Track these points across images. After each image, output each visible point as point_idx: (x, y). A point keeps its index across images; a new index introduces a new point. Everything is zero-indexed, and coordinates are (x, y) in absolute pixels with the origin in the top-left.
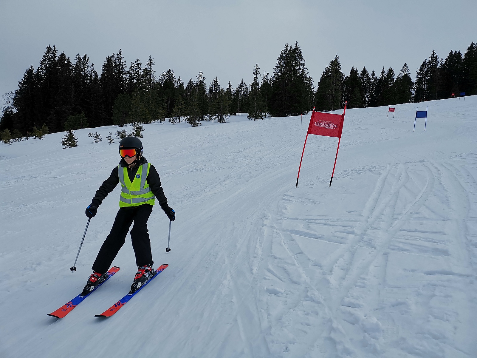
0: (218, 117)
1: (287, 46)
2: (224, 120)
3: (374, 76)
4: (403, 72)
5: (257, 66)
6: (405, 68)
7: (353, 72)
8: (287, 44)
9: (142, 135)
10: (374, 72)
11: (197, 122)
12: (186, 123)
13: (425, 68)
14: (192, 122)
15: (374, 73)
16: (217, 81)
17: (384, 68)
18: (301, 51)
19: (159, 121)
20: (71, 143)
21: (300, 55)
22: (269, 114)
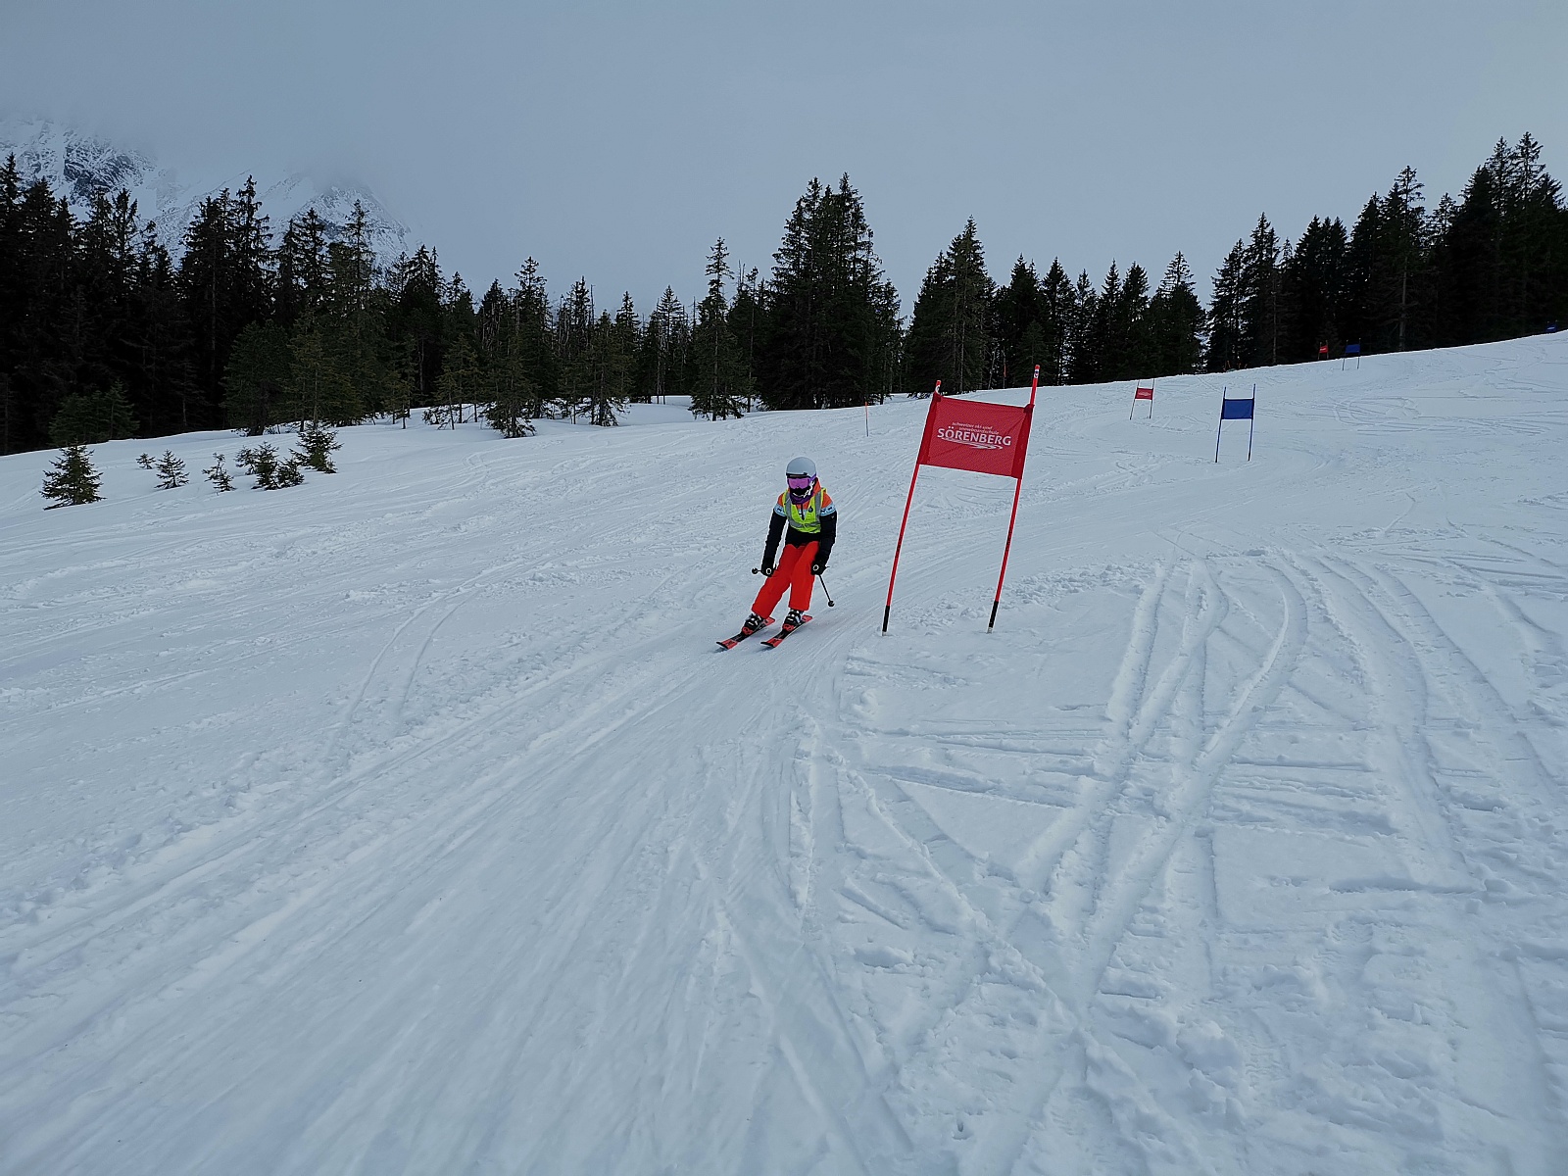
0: (590, 408)
1: (815, 186)
2: (612, 416)
3: (1086, 289)
4: (1172, 279)
5: (720, 245)
6: (1177, 268)
7: (1022, 275)
8: (816, 180)
9: (331, 465)
10: (1085, 276)
11: (521, 421)
12: (484, 426)
13: (1237, 269)
14: (505, 422)
15: (1084, 278)
16: (583, 290)
17: (1114, 266)
18: (859, 202)
19: (389, 418)
20: (78, 489)
21: (858, 216)
22: (758, 400)
